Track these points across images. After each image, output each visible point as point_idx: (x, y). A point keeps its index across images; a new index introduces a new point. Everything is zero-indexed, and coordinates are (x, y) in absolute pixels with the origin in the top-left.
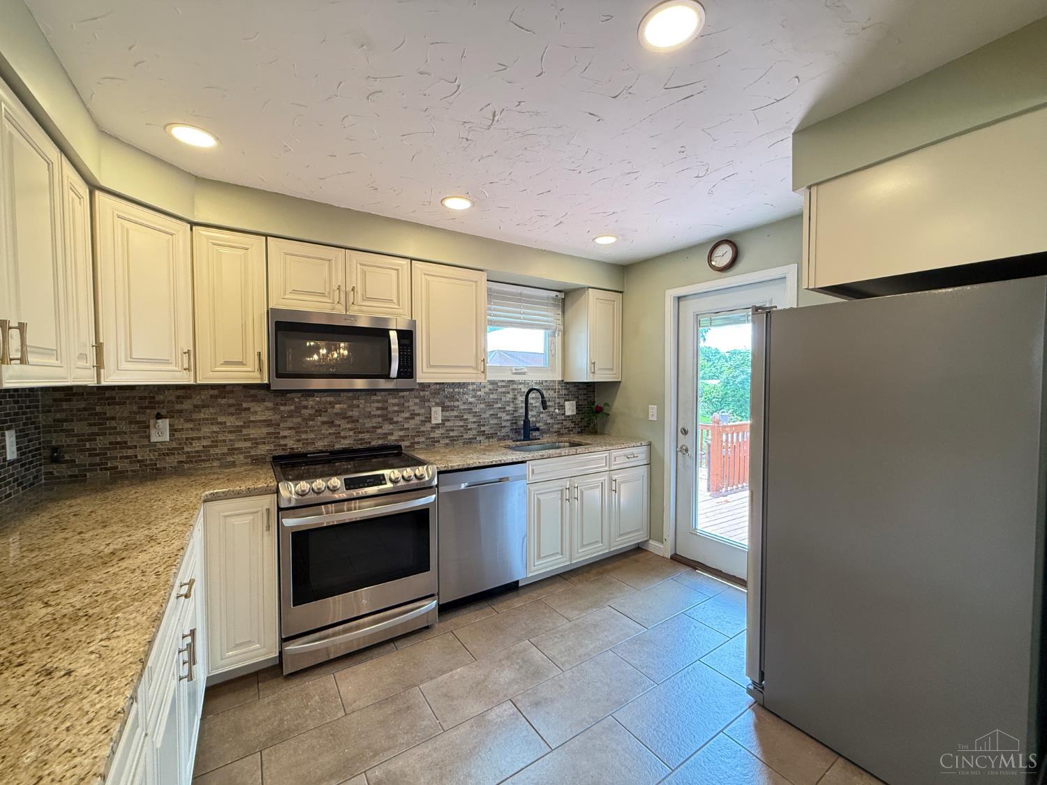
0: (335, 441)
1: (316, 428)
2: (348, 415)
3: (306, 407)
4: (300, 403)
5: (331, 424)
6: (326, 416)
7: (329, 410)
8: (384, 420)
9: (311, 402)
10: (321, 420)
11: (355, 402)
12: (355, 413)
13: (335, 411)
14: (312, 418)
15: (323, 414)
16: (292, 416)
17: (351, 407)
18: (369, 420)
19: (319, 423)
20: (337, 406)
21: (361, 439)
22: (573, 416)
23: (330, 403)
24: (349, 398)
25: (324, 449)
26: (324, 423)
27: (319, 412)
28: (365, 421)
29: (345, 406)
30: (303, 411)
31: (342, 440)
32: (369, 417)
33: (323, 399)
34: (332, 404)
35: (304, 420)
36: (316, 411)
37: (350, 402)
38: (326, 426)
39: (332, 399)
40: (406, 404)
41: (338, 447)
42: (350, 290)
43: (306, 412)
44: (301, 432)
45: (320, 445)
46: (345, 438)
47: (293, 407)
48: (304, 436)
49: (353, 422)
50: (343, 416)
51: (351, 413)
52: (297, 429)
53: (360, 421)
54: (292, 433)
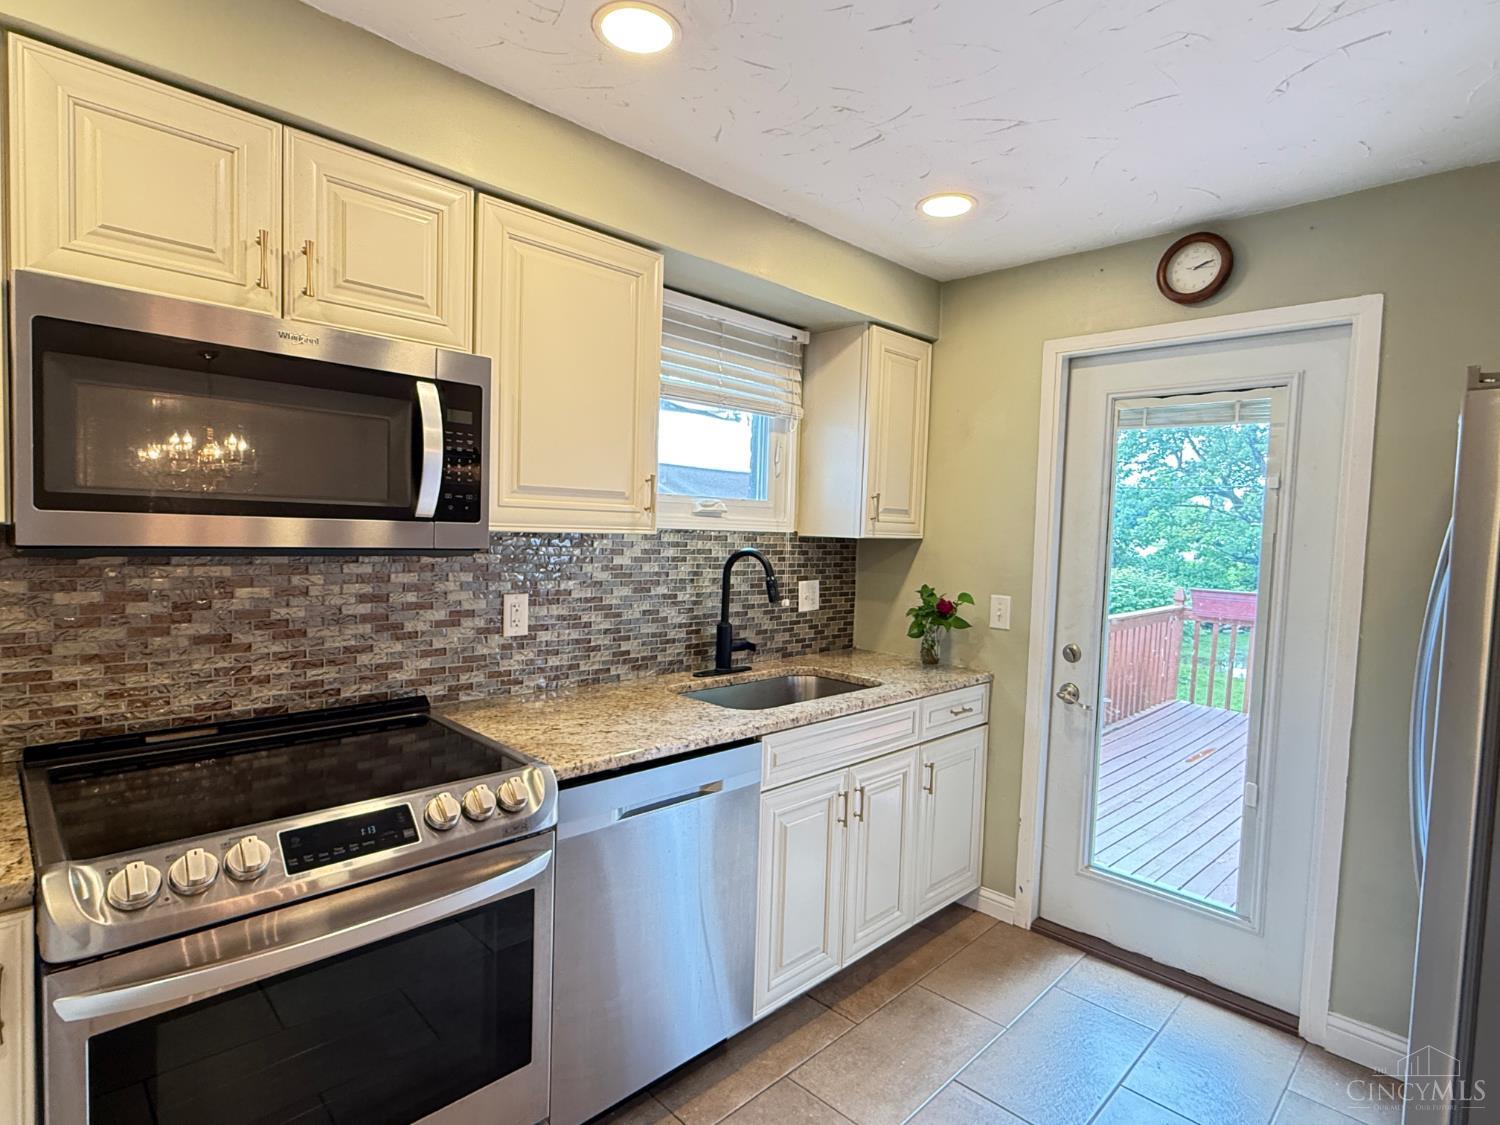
0: (232, 690)
1: (174, 656)
2: (274, 617)
3: (142, 596)
4: (123, 583)
5: (224, 642)
6: (204, 620)
7: (217, 604)
8: (378, 630)
9: (158, 579)
10: (191, 632)
11: (296, 580)
12: (297, 611)
13: (236, 605)
14: (160, 626)
15: (196, 615)
16: (96, 623)
17: (285, 594)
18: (335, 629)
19: (184, 643)
20: (242, 592)
21: (314, 684)
22: (812, 613)
23: (221, 583)
24: (279, 570)
25: (201, 716)
26: (198, 641)
27: (184, 610)
28: (326, 633)
29: (265, 592)
30: (131, 609)
31: (255, 688)
32: (337, 622)
33: (199, 571)
34: (226, 587)
35: (136, 632)
36: (176, 607)
37: (281, 580)
38: (205, 651)
39: (226, 572)
40: (440, 587)
41: (240, 707)
42: (298, 251)
43: (141, 610)
44: (124, 670)
45: (185, 703)
46: (265, 681)
47: (96, 596)
48: (132, 680)
49: (288, 636)
50: (260, 619)
51: (283, 611)
52: (110, 661)
53: (311, 632)
54: (96, 672)
